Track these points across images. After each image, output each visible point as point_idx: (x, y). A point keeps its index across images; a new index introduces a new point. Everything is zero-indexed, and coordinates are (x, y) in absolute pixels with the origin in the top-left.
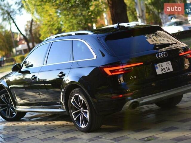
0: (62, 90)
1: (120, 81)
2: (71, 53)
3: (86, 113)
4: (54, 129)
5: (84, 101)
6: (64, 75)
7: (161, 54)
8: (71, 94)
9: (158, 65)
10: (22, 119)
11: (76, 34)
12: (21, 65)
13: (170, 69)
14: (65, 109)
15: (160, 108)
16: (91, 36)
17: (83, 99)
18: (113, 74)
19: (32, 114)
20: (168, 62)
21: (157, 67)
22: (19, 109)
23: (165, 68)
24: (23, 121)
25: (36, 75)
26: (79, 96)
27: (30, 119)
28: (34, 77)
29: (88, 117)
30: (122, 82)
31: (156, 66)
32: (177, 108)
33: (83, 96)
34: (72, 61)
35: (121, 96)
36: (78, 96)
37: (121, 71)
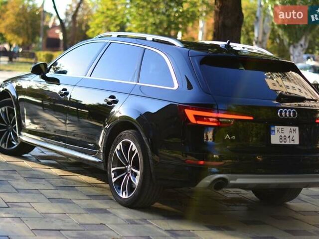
0: (106, 127)
1: (207, 137)
2: (137, 68)
3: (135, 175)
4: (74, 187)
5: (137, 153)
6: (116, 102)
7: (286, 112)
8: (118, 136)
9: (277, 128)
10: (25, 155)
11: (153, 39)
12: (48, 67)
13: (294, 140)
14: (102, 158)
15: (258, 199)
16: (178, 49)
17: (137, 151)
18: (199, 122)
19: (43, 152)
20: (294, 128)
21: (274, 131)
22: (26, 137)
23: (287, 137)
24: (26, 159)
25: (69, 89)
26: (132, 143)
27: (38, 159)
28: (65, 93)
29: (136, 181)
30: (209, 141)
31: (272, 129)
32: (287, 207)
33: (138, 146)
34: (135, 83)
35: (202, 162)
36: (130, 143)
37: (212, 122)
